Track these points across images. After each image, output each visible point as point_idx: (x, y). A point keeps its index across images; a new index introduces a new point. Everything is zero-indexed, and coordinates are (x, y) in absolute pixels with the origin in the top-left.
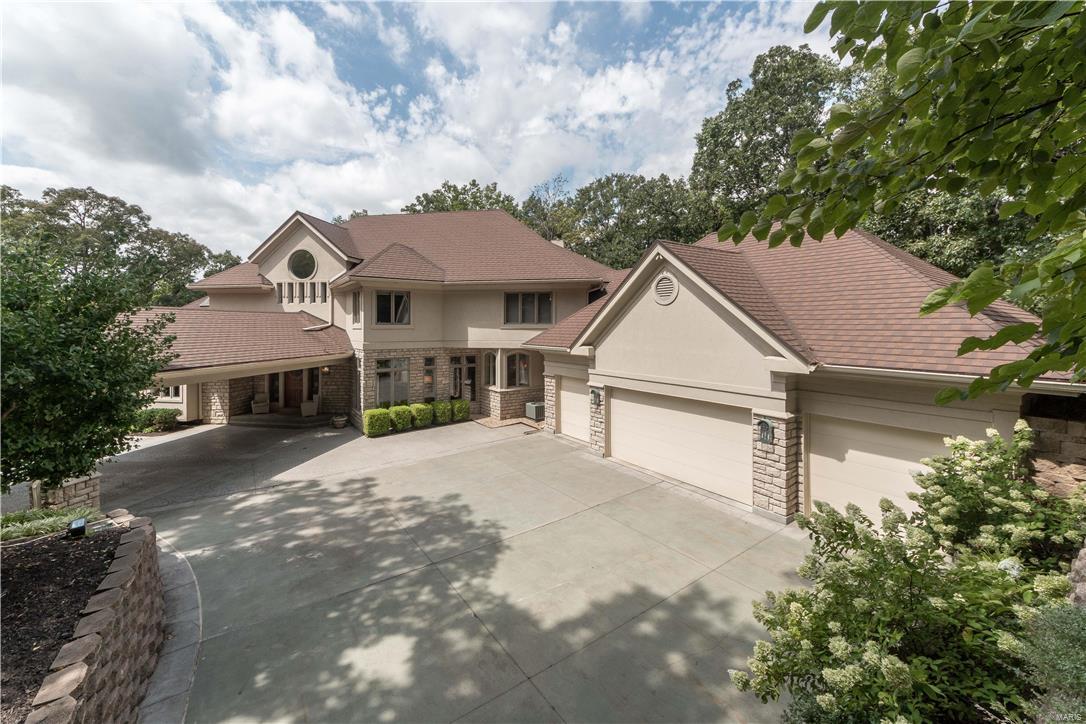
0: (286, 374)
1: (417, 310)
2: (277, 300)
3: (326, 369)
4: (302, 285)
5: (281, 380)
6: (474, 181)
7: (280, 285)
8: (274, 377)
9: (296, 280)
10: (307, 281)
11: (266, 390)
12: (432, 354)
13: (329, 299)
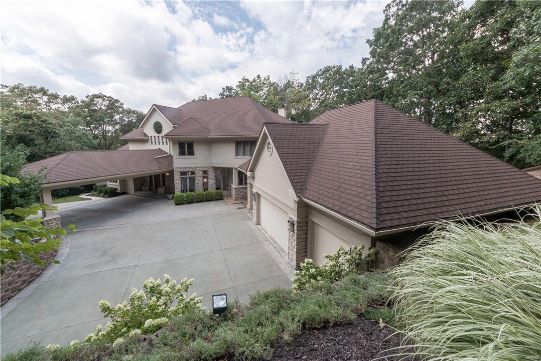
0: (155, 175)
1: (197, 149)
2: (151, 143)
3: (168, 174)
4: (158, 137)
5: (153, 179)
6: (259, 75)
7: (151, 137)
8: (151, 177)
9: (157, 135)
10: (160, 135)
11: (149, 181)
12: (206, 169)
13: (168, 143)
